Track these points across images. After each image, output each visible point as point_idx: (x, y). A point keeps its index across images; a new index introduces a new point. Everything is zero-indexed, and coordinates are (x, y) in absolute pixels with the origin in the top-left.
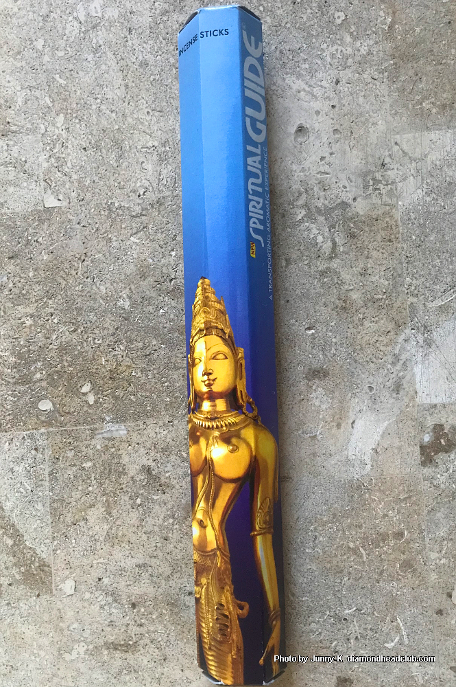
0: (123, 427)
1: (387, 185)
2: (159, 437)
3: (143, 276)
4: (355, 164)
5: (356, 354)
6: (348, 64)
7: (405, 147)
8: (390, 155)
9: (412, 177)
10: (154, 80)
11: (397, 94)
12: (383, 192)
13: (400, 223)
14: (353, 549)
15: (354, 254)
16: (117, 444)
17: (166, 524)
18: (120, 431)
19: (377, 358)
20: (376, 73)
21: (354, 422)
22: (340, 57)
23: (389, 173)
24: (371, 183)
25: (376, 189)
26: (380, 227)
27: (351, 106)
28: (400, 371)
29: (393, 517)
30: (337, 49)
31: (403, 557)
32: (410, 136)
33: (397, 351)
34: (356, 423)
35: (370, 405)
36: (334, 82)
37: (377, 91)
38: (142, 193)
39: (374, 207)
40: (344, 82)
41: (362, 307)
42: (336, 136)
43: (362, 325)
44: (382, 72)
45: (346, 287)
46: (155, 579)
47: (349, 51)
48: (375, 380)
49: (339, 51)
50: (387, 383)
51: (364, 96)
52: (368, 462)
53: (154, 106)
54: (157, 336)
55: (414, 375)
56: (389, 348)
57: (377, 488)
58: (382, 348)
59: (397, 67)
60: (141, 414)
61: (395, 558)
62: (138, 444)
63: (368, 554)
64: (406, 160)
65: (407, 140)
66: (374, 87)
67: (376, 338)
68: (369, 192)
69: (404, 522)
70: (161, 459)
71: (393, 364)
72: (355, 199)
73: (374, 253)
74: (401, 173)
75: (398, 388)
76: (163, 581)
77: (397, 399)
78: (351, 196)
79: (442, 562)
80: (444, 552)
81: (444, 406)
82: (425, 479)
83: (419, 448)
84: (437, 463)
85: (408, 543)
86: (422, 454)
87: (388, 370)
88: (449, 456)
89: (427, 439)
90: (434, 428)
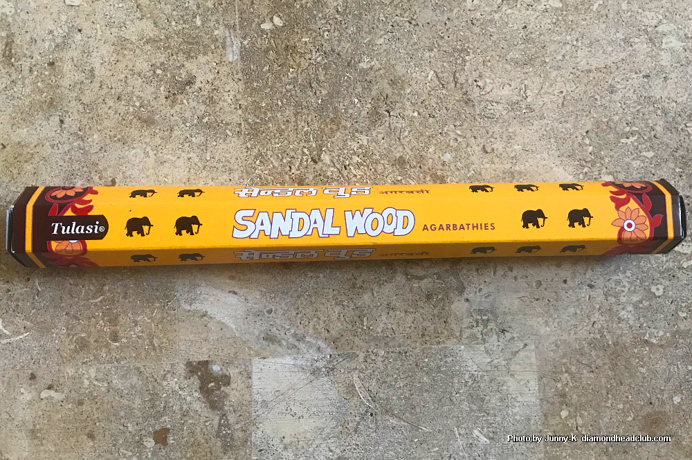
0: (236, 58)
1: (482, 334)
2: (225, 94)
3: (393, 83)
4: (505, 302)
5: (306, 297)
6: (609, 298)
7: (522, 354)
8: (513, 338)
9: (489, 360)
10: (596, 99)
11: (577, 347)
12: (475, 330)
13: (442, 345)
14: (102, 289)
15: (411, 298)
16: (219, 51)
17: (135, 98)
18: (232, 55)
19: (301, 319)
20: (600, 326)
21: (235, 293)
22: (617, 290)
23: (495, 337)
24: (485, 318)
25: (477, 322)
26: (438, 325)
27: (566, 299)
28: (287, 341)
29: (134, 331)
30: (624, 287)
31: (92, 340)
32: (533, 360)
33: (308, 339)
34: (234, 295)
35: (252, 310)
36: (590, 283)
37: (581, 327)
38: (478, 83)
39: (459, 320)
40: (591, 293)
41: (355, 305)
42: (534, 284)
43: (336, 304)
44: (600, 332)
45: (376, 289)
46: (79, 86)
47: (623, 299)
48: (279, 316)
49: (623, 289)
50: (275, 329)
51: (576, 314)
52: (193, 307)
53: (569, 98)
54: (330, 95)
55: (283, 356)
56: (311, 331)
57: (165, 315)
58: (312, 323)
59: (605, 348)
60: (249, 77)
61: (91, 333)
62: (218, 72)
63: (96, 305)
64: (508, 356)
65: (529, 357)
66: (585, 324)
67: (322, 318)
68: (474, 315)
69: (128, 342)
70: (202, 96)
71: (295, 335)
72: (468, 300)
73: (410, 318)
74: (494, 349)
75: (270, 338)
76: (76, 94)
77: (258, 338)
78: (471, 296)
79: (85, 381)
80: (96, 383)
81: (249, 387)
82: (173, 365)
83: (206, 359)
84: (189, 379)
85: (107, 345)
86: (199, 363)
87: (289, 329)
88: (196, 391)
89: (216, 368)
90: (226, 376)
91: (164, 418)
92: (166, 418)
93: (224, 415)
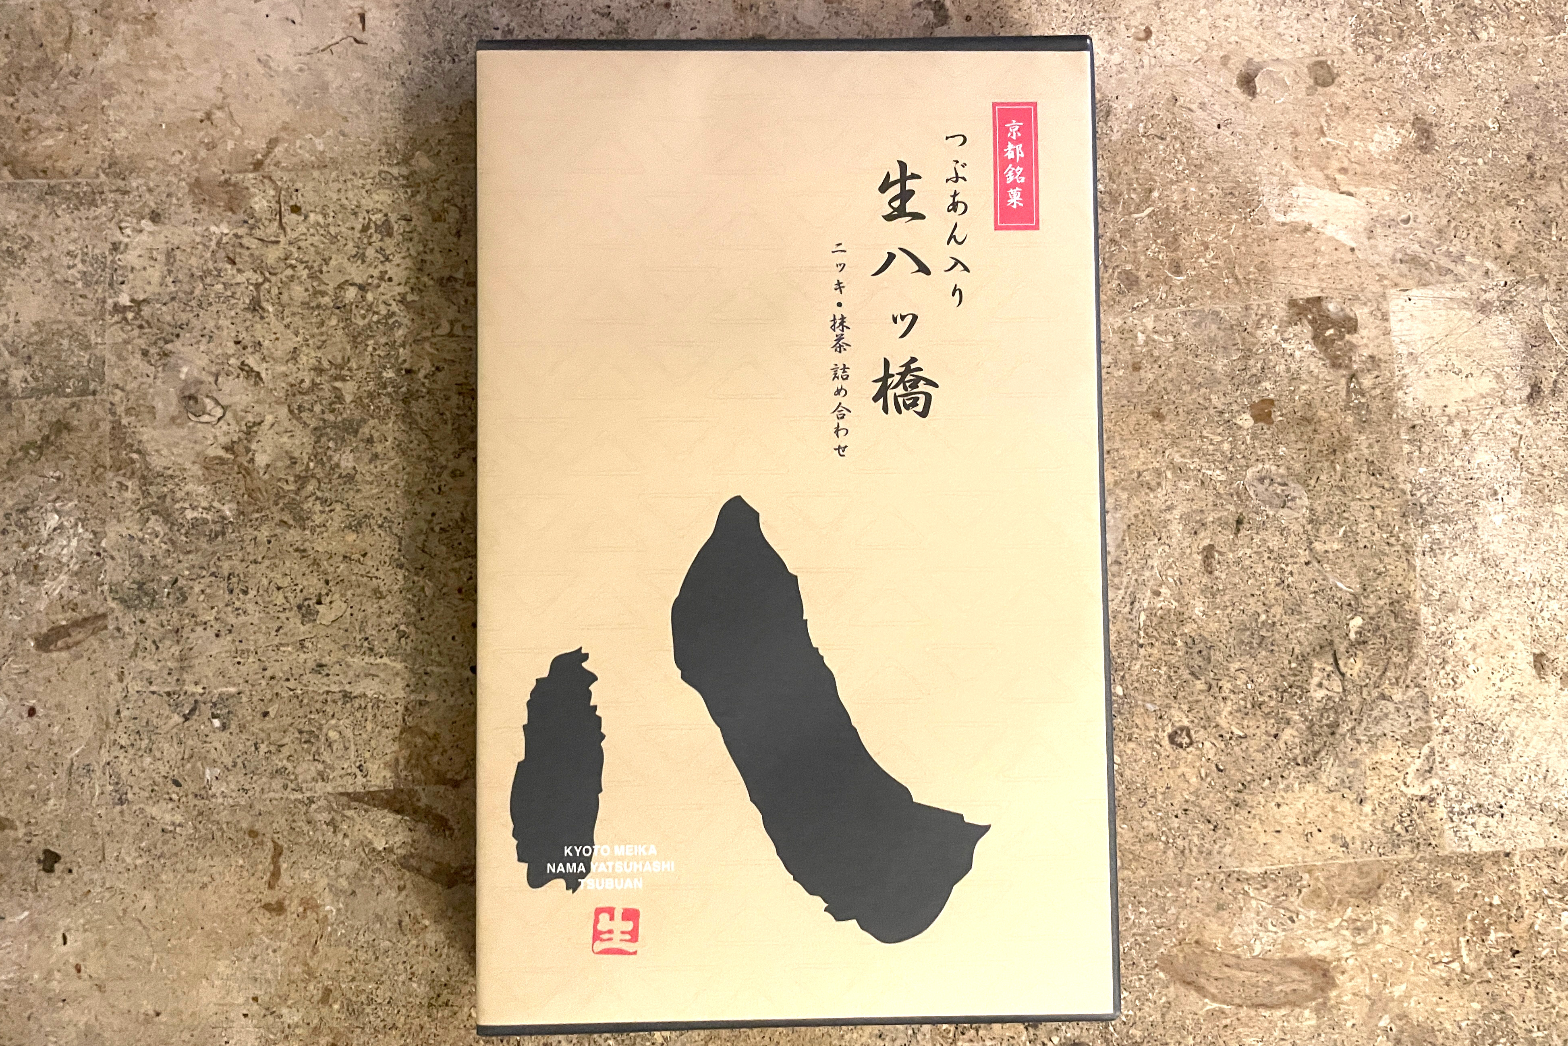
5: (1460, 195)
14: (1149, 197)
19: (1456, 229)
21: (1351, 194)
28: (1437, 263)
29: (1204, 256)
31: (1142, 275)
33: (1468, 258)
34: (1349, 197)
35: (1379, 218)
41: (1536, 204)
43: (1507, 204)
48: (1421, 226)
50: (1417, 245)
52: (1288, 219)
55: (1432, 285)
56: (1472, 247)
57: (1248, 232)
58: (1472, 235)
61: (1139, 264)
63: (1141, 222)
67: (1488, 226)
69: (1197, 275)
71: (1448, 254)
75: (1411, 260)
77: (1393, 260)
79: (1140, 335)
80: (1156, 337)
81: (1387, 333)
82: (1269, 306)
83: (1317, 295)
84: (1296, 324)
85: (1166, 281)
86: (1308, 300)
87: (1438, 246)
88: (1307, 342)
89: (1332, 307)
90: (1350, 319)
91: (1264, 384)
92: (1267, 385)
93: (1353, 376)
